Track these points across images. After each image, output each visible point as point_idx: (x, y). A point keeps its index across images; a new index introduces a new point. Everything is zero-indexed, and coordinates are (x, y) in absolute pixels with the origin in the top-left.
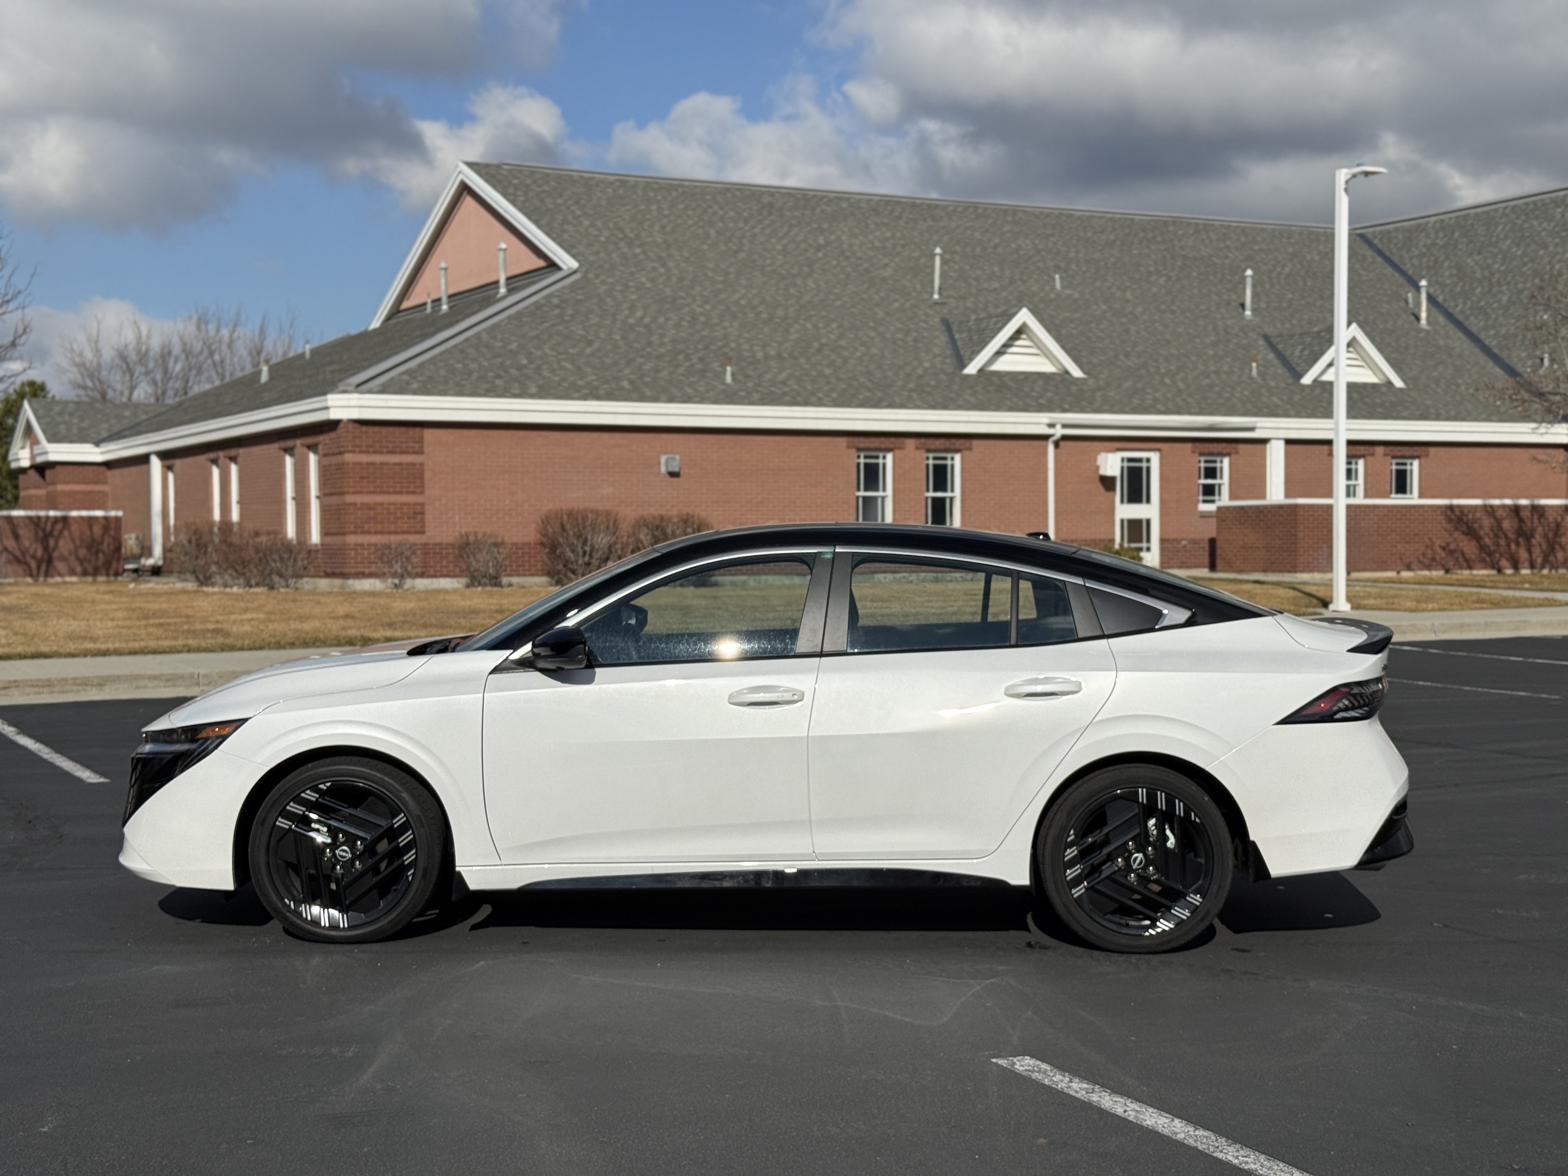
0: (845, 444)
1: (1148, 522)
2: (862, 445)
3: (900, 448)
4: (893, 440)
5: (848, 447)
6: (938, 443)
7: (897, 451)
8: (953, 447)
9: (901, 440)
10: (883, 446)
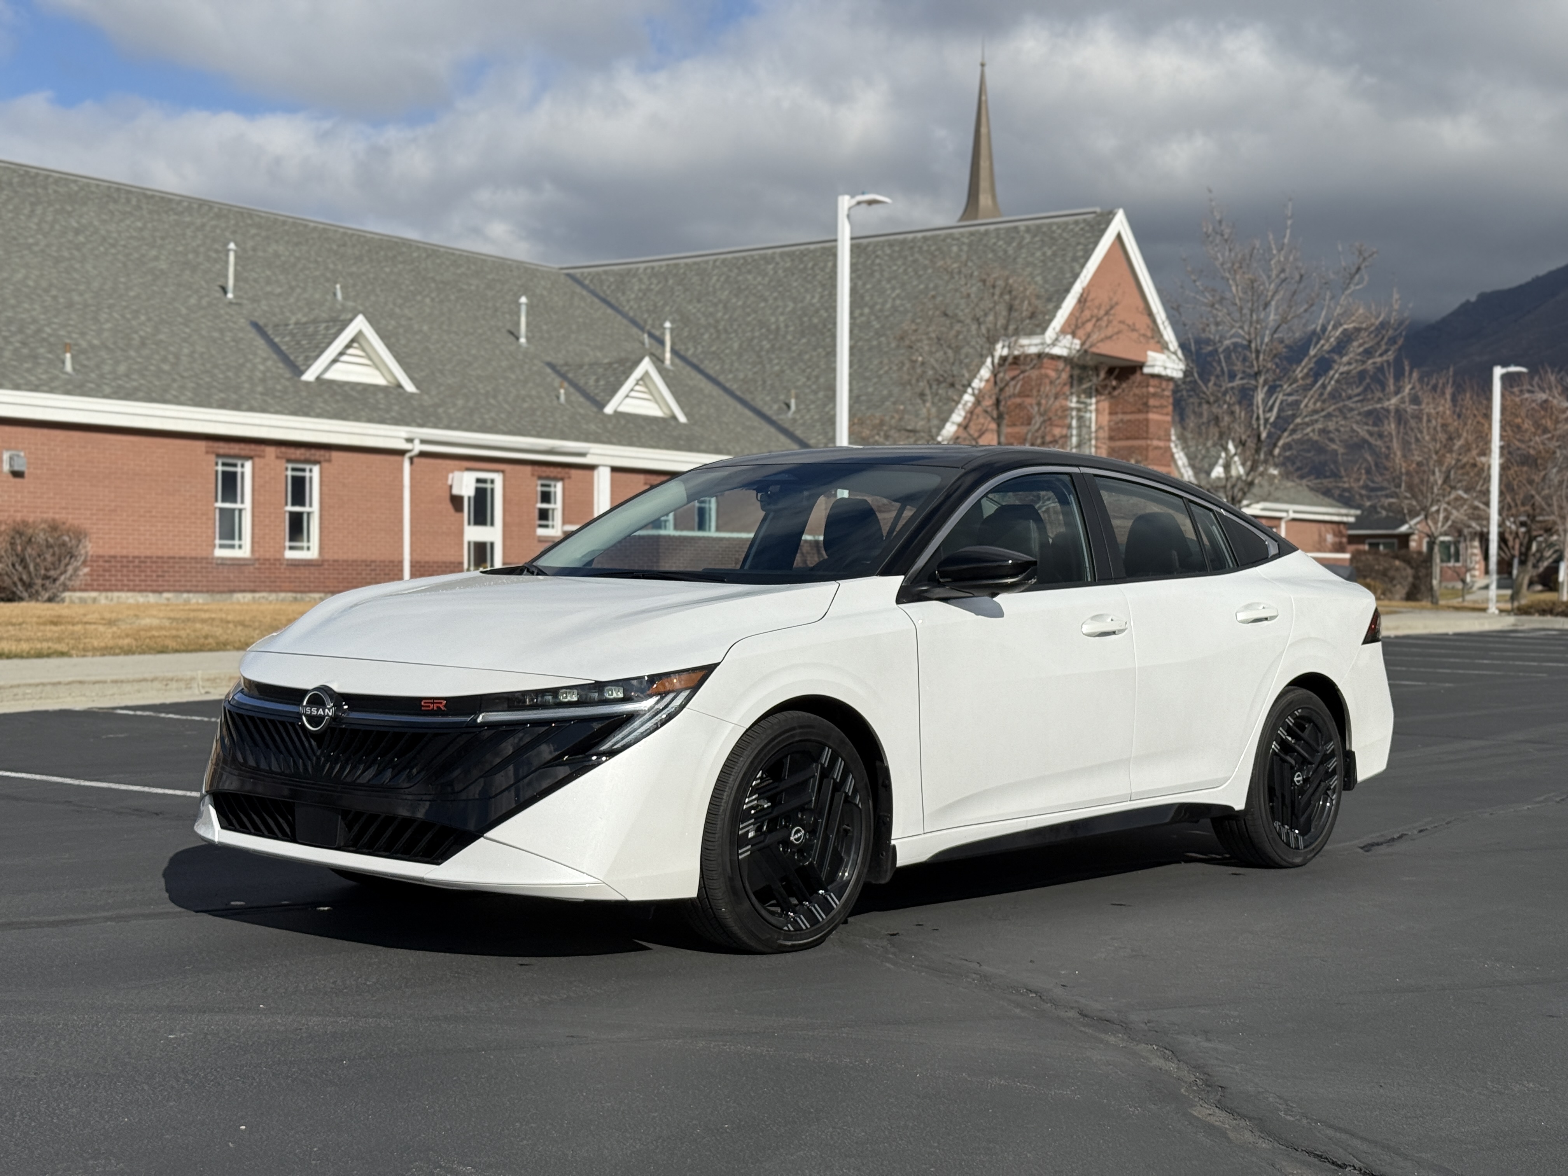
0: (204, 449)
1: (492, 544)
2: (221, 451)
3: (260, 456)
4: (253, 447)
5: (207, 453)
6: (299, 453)
7: (257, 460)
8: (313, 458)
9: (262, 447)
10: (243, 453)
